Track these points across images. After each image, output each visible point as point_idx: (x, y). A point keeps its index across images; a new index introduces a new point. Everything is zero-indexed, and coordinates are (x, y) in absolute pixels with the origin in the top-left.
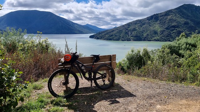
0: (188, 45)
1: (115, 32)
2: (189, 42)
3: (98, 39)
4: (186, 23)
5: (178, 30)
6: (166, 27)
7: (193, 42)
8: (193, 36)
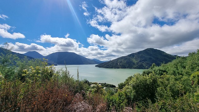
0: (161, 71)
1: (110, 63)
2: (161, 69)
3: (100, 67)
4: (150, 59)
5: (146, 62)
6: (139, 60)
7: (164, 69)
8: (162, 65)
